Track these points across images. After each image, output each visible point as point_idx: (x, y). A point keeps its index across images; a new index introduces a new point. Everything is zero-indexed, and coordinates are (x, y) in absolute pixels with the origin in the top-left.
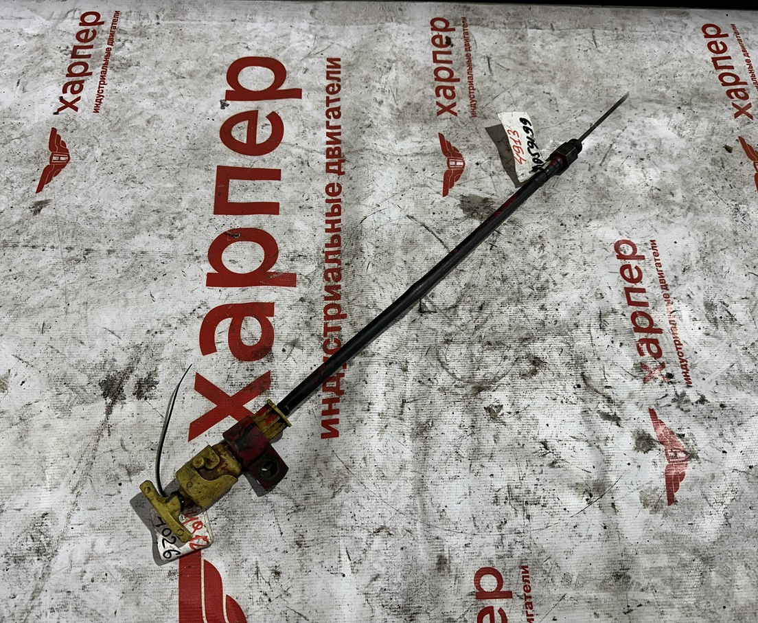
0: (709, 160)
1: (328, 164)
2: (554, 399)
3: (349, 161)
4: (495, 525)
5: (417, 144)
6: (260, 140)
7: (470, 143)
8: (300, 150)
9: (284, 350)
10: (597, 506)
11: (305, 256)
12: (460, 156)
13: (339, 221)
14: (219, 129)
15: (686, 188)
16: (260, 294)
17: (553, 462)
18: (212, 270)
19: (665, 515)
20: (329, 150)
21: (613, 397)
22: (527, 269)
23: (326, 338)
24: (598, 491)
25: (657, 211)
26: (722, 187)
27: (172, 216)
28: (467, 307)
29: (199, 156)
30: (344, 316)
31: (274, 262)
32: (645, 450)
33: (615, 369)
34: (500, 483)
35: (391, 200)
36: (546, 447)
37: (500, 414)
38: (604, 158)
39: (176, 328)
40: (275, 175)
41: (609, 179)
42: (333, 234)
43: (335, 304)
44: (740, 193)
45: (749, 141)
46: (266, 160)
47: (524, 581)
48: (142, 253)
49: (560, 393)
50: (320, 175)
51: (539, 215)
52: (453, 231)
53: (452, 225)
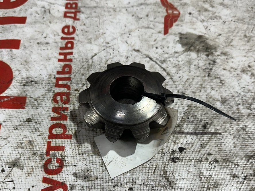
1: (66, 13)
3: (84, 13)
11: (37, 82)
12: (175, 9)
13: (71, 53)
20: (68, 4)
23: (48, 157)
40: (22, 20)
42: (65, 63)
43: (61, 124)
46: (17, 11)
50: (58, 19)
51: (244, 52)
52: (174, 62)
53: (173, 57)
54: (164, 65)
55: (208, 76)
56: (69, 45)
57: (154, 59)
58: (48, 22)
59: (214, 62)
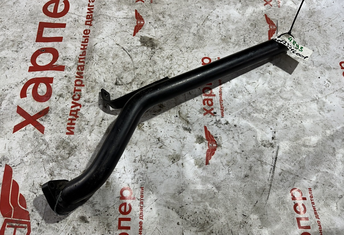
0: (250, 24)
1: (86, 22)
2: (166, 122)
3: (94, 20)
4: (133, 170)
5: (125, 14)
6: (59, 11)
7: (148, 14)
8: (76, 16)
9: (56, 98)
10: (176, 164)
11: (70, 59)
12: (143, 19)
13: (87, 45)
14: (43, 7)
15: (237, 36)
16: (48, 74)
17: (161, 146)
18: (32, 65)
19: (204, 169)
20: (88, 15)
21: (190, 121)
22: (164, 68)
23: (74, 94)
24: (177, 158)
25: (223, 46)
26: (253, 36)
27: (18, 43)
28: (136, 83)
29: (33, 18)
30: (84, 86)
31: (56, 61)
32: (199, 143)
33: (192, 109)
34: (138, 154)
35: (110, 36)
36: (159, 140)
37: (142, 127)
38: (204, 21)
39: (13, 88)
40: (63, 26)
41: (205, 31)
42: (84, 50)
43: (80, 80)
44: (260, 38)
45: (269, 16)
46: (61, 20)
47: (141, 193)
48: (5, 58)
49: (169, 119)
50: (82, 26)
51: (172, 47)
52: (135, 51)
53: (135, 48)
54: (130, 53)
55: (150, 59)
56: (87, 41)
57: (126, 50)
58: (77, 27)
59: (154, 53)
